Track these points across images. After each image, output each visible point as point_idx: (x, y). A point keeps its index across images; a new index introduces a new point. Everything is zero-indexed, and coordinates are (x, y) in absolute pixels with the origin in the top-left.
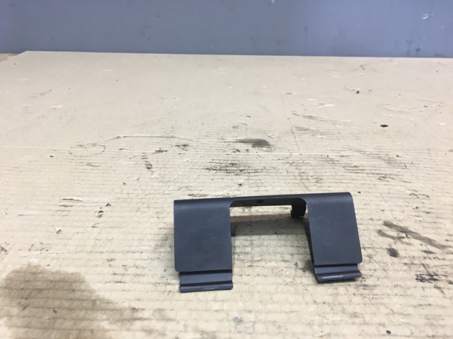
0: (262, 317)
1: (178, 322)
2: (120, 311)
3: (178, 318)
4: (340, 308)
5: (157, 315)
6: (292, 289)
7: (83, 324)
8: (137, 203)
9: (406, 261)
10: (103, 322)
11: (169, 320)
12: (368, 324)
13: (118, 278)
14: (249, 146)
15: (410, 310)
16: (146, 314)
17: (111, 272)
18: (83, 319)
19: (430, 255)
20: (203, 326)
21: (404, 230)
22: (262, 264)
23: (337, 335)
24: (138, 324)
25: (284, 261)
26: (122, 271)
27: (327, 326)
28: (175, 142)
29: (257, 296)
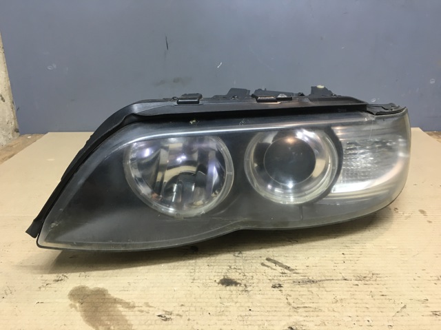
0: (194, 304)
2: (128, 304)
3: (155, 306)
4: (231, 300)
5: (145, 305)
6: (211, 292)
7: (110, 309)
9: (270, 278)
10: (120, 308)
11: (150, 307)
12: (242, 307)
15: (264, 300)
16: (140, 305)
17: (122, 286)
18: (110, 307)
19: (284, 275)
20: (166, 309)
21: (276, 263)
22: (199, 281)
23: (227, 311)
24: (136, 309)
25: (209, 279)
27: (223, 308)
29: (193, 296)
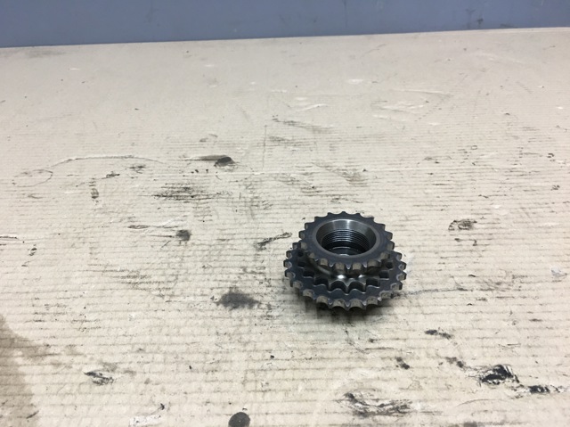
0: (164, 348)
1: (85, 356)
2: (35, 348)
3: (86, 352)
4: (238, 338)
5: (67, 350)
6: (200, 322)
8: (73, 237)
10: (17, 358)
12: (257, 351)
13: (39, 317)
14: (211, 165)
16: (58, 350)
17: (33, 312)
20: (107, 359)
22: (181, 298)
23: (226, 361)
24: (48, 359)
25: (202, 295)
26: (44, 310)
27: (220, 355)
28: (132, 162)
29: (165, 330)
